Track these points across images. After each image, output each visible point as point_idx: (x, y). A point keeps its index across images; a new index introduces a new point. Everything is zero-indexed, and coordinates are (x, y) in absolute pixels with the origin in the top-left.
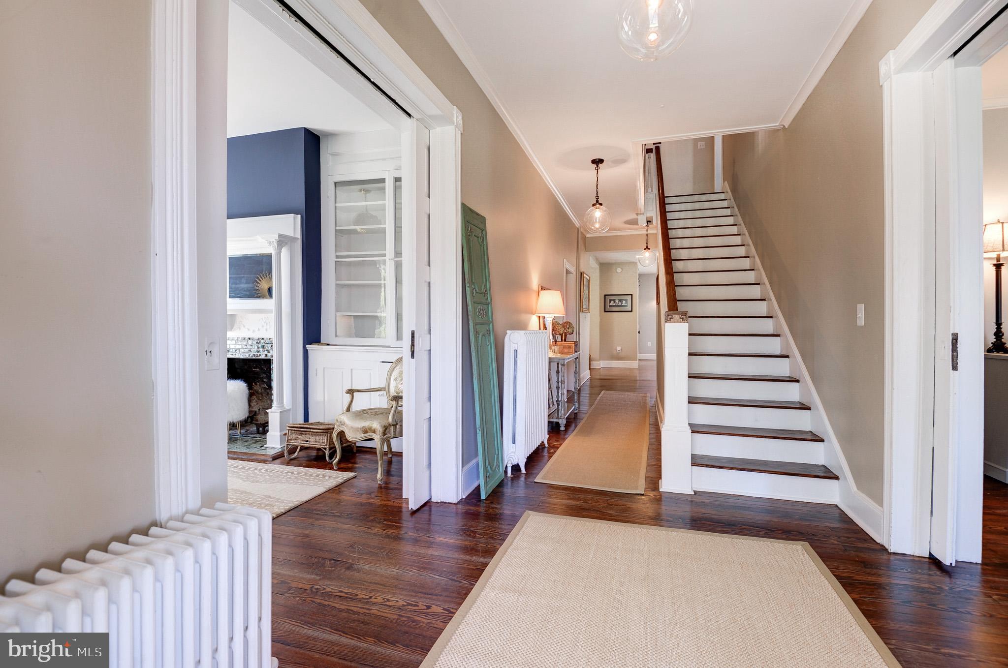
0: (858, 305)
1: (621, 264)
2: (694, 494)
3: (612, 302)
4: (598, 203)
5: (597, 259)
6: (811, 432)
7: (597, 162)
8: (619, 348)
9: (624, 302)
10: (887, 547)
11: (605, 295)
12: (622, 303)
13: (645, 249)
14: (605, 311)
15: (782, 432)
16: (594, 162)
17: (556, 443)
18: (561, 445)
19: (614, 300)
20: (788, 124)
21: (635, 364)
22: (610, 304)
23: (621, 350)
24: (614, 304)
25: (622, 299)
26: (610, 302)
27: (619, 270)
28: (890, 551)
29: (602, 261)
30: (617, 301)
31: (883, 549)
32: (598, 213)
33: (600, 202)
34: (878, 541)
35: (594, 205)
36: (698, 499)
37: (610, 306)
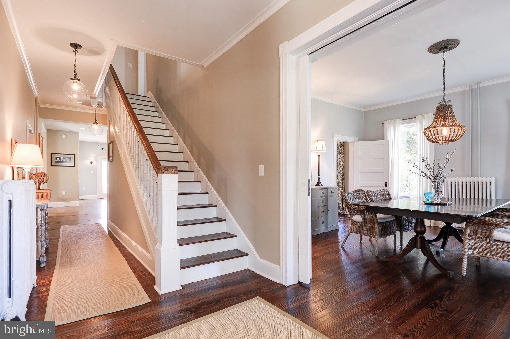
0: (260, 166)
1: (67, 132)
2: (182, 288)
3: (58, 159)
4: (75, 78)
5: (46, 126)
6: (226, 232)
7: (76, 46)
8: (64, 193)
9: (68, 159)
10: (284, 284)
11: (51, 154)
12: (66, 160)
13: (94, 123)
14: (51, 165)
15: (215, 236)
16: (72, 45)
17: (43, 281)
18: (50, 281)
19: (59, 158)
20: (206, 66)
21: (77, 203)
22: (56, 161)
23: (66, 194)
24: (60, 161)
25: (66, 158)
26: (56, 159)
27: (64, 136)
28: (286, 286)
29: (50, 128)
30: (62, 158)
31: (283, 286)
32: (76, 86)
33: (77, 78)
34: (278, 282)
35: (72, 79)
36: (187, 291)
37: (56, 162)
